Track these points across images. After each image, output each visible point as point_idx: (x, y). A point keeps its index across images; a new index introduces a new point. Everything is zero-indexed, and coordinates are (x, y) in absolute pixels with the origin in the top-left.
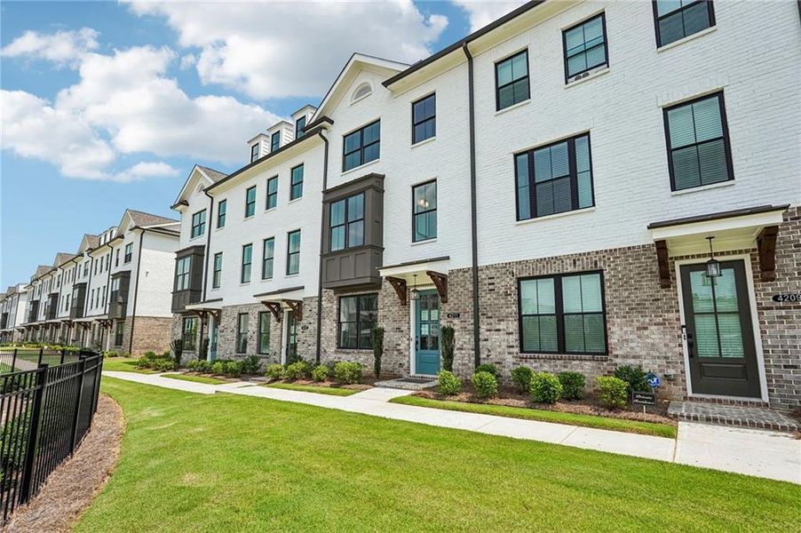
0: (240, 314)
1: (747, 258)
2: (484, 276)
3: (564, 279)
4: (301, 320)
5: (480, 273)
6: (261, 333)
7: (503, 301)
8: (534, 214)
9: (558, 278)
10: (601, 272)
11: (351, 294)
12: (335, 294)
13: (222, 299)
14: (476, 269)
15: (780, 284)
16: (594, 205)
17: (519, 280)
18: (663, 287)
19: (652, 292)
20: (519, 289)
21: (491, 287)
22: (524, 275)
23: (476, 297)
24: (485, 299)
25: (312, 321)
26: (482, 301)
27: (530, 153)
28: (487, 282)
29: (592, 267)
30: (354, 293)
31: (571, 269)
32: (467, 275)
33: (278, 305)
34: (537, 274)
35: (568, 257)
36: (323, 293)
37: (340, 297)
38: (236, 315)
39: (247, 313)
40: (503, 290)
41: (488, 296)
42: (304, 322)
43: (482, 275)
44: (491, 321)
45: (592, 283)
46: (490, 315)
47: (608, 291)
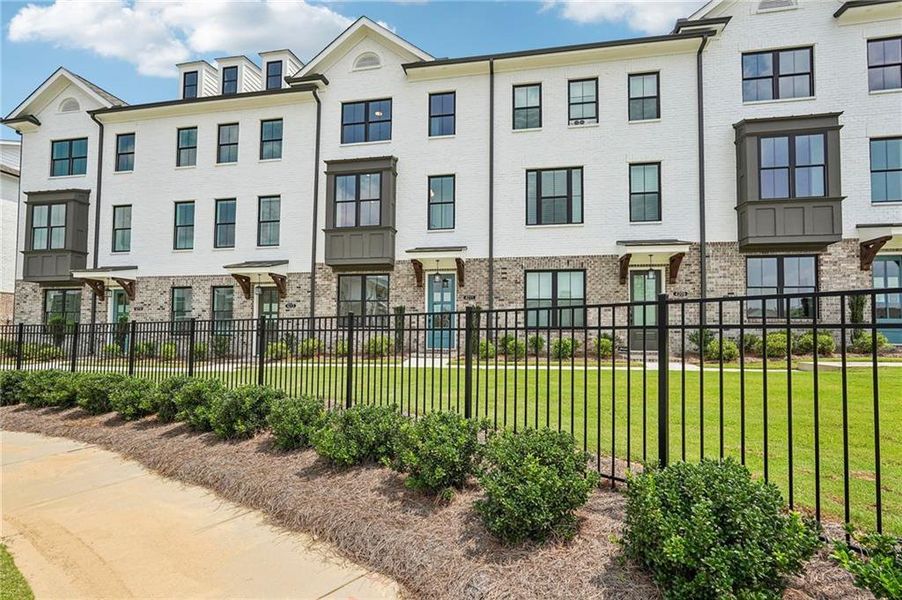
0: (173, 288)
1: (663, 269)
2: (498, 266)
3: (559, 273)
4: (284, 298)
5: (494, 264)
6: (213, 311)
7: (513, 288)
8: (539, 222)
9: (555, 273)
10: (584, 271)
11: (354, 272)
12: (333, 272)
13: (136, 268)
14: (491, 260)
15: (678, 286)
16: (582, 222)
17: (526, 271)
18: (621, 284)
19: (615, 286)
20: (525, 278)
21: (504, 276)
22: (531, 267)
23: (490, 283)
24: (498, 285)
25: (301, 299)
26: (495, 287)
27: (539, 171)
28: (500, 271)
29: (580, 268)
30: (359, 273)
31: (565, 267)
32: (482, 264)
33: (248, 279)
34: (541, 268)
35: (564, 258)
36: (317, 270)
37: (339, 276)
38: (168, 289)
39: (190, 287)
40: (514, 278)
41: (501, 283)
42: (290, 299)
43: (496, 266)
44: (503, 303)
45: (578, 277)
46: (502, 298)
47: (588, 284)
